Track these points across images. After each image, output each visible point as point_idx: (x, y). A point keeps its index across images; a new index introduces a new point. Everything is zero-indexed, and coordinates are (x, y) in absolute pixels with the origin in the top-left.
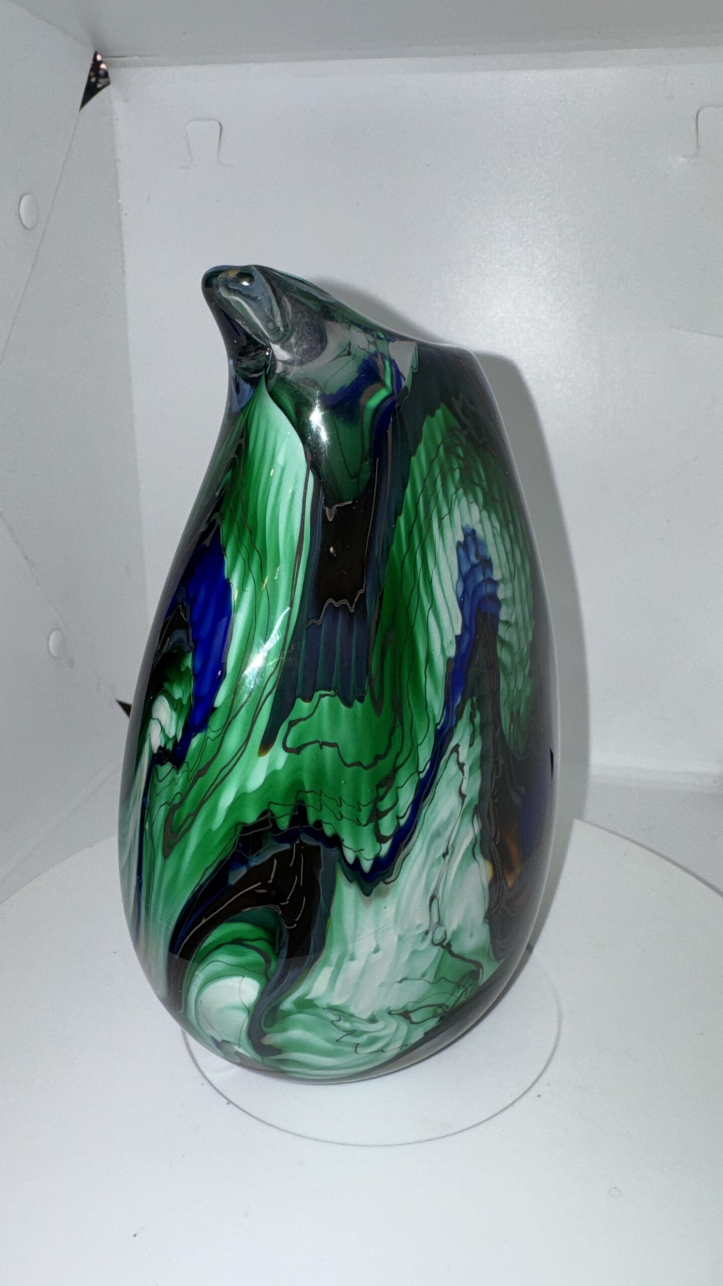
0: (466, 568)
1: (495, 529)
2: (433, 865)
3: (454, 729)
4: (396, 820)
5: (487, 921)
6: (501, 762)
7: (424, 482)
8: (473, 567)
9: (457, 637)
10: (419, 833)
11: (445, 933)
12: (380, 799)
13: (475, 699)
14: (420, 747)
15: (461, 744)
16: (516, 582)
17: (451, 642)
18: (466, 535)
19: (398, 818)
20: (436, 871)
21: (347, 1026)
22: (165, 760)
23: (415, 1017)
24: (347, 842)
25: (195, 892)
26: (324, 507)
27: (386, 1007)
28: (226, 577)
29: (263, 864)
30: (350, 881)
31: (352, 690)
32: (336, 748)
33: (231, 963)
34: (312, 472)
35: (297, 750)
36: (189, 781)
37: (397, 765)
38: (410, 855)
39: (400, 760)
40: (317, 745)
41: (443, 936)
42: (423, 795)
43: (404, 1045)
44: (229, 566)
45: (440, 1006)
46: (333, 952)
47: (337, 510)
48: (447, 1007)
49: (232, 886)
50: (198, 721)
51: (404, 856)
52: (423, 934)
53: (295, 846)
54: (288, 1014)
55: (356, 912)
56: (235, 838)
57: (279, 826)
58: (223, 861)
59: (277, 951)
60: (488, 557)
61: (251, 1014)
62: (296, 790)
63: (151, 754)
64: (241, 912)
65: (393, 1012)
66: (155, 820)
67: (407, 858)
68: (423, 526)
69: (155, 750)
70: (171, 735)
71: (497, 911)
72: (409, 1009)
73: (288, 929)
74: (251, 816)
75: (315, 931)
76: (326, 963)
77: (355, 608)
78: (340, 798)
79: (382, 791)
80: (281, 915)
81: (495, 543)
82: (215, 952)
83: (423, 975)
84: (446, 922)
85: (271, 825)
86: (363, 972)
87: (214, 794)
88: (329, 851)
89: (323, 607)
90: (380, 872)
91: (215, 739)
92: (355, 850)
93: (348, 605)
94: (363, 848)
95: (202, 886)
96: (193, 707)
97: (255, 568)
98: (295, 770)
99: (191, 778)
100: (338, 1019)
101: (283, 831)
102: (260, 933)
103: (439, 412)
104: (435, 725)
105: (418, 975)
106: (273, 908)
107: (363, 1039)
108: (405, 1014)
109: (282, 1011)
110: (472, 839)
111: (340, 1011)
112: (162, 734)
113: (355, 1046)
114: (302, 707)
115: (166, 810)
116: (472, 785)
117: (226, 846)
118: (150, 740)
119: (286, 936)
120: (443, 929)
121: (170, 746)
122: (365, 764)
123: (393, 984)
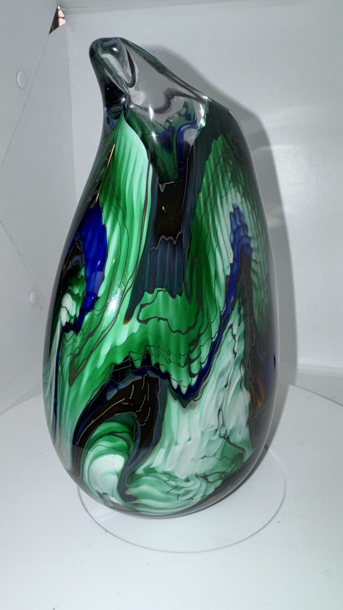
0: (235, 227)
1: (248, 209)
2: (220, 391)
3: (230, 315)
4: (200, 365)
5: (248, 426)
6: (255, 337)
7: (212, 176)
8: (238, 227)
9: (231, 264)
10: (212, 373)
11: (226, 431)
12: (191, 352)
13: (240, 300)
14: (212, 324)
15: (233, 324)
16: (259, 239)
17: (227, 267)
18: (234, 209)
19: (201, 363)
20: (222, 395)
21: (173, 483)
22: (69, 329)
23: (210, 479)
24: (173, 376)
25: (87, 405)
26: (159, 184)
27: (195, 473)
28: (103, 224)
29: (126, 387)
30: (175, 399)
31: (175, 289)
32: (167, 322)
33: (108, 446)
34: (152, 164)
35: (145, 322)
36: (84, 340)
37: (200, 334)
38: (207, 385)
39: (202, 331)
40: (156, 319)
41: (225, 433)
42: (214, 351)
43: (204, 496)
44: (105, 217)
45: (223, 473)
46: (165, 441)
47: (166, 186)
48: (227, 473)
49: (108, 401)
50: (88, 305)
51: (205, 385)
52: (215, 431)
53: (144, 377)
54: (140, 476)
55: (178, 416)
56: (110, 373)
57: (135, 365)
58: (104, 386)
59: (134, 440)
60: (245, 223)
61: (119, 477)
62: (145, 344)
63: (62, 327)
64: (113, 416)
65: (198, 476)
66: (64, 365)
67: (206, 387)
68: (213, 200)
69: (64, 324)
70: (73, 314)
71: (253, 420)
72: (207, 474)
73: (141, 426)
74: (119, 360)
75: (156, 427)
76: (162, 446)
77: (177, 243)
78: (169, 350)
79: (192, 348)
80: (137, 418)
81: (249, 216)
82: (100, 440)
83: (215, 455)
84: (227, 425)
85: (131, 365)
86: (182, 453)
87: (99, 347)
88: (163, 380)
89: (159, 240)
90: (191, 394)
91: (98, 315)
92: (178, 381)
93: (173, 240)
94: (182, 380)
95: (92, 401)
96: (86, 297)
97: (120, 218)
98: (145, 333)
99: (85, 339)
100: (168, 480)
101: (138, 368)
102: (125, 429)
103: (220, 138)
104: (220, 312)
105: (212, 455)
106: (132, 414)
107: (181, 492)
108: (205, 477)
109: (137, 475)
110: (240, 378)
111: (169, 475)
112: (67, 315)
113: (177, 495)
114: (148, 297)
115: (70, 357)
116: (240, 348)
117: (105, 377)
118: (61, 320)
119: (139, 430)
120: (225, 428)
121: (72, 321)
122: (183, 331)
123: (199, 459)
